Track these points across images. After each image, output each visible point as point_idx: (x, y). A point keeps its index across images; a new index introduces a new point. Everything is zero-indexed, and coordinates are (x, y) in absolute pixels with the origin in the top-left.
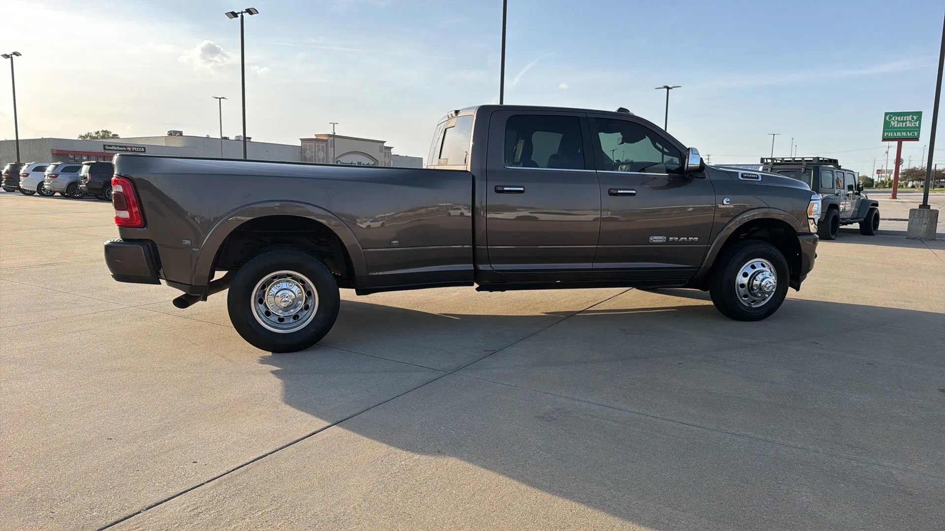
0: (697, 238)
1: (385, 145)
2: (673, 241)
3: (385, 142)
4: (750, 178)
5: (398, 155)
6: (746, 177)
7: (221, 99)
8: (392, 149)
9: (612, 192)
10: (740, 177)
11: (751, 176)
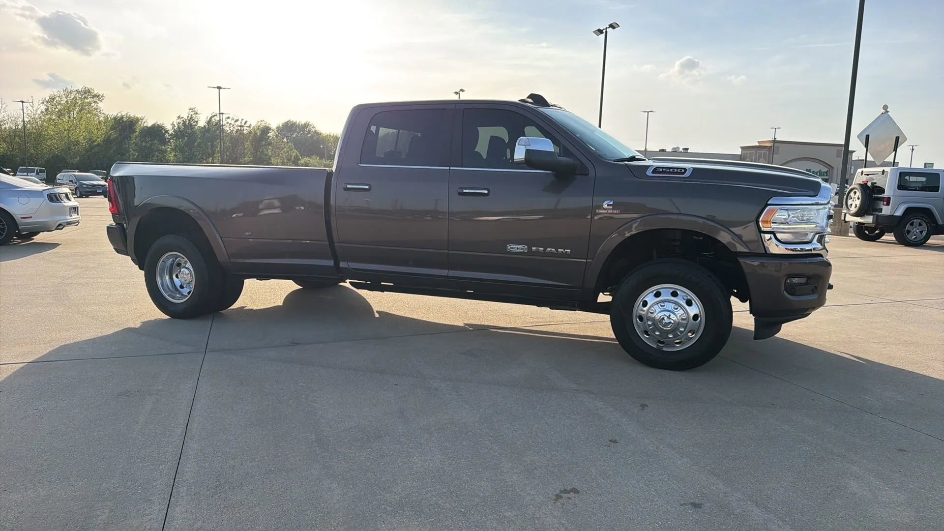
0: (569, 251)
2: (537, 252)
4: (670, 173)
6: (660, 173)
7: (649, 113)
9: (460, 191)
10: (649, 173)
11: (671, 170)
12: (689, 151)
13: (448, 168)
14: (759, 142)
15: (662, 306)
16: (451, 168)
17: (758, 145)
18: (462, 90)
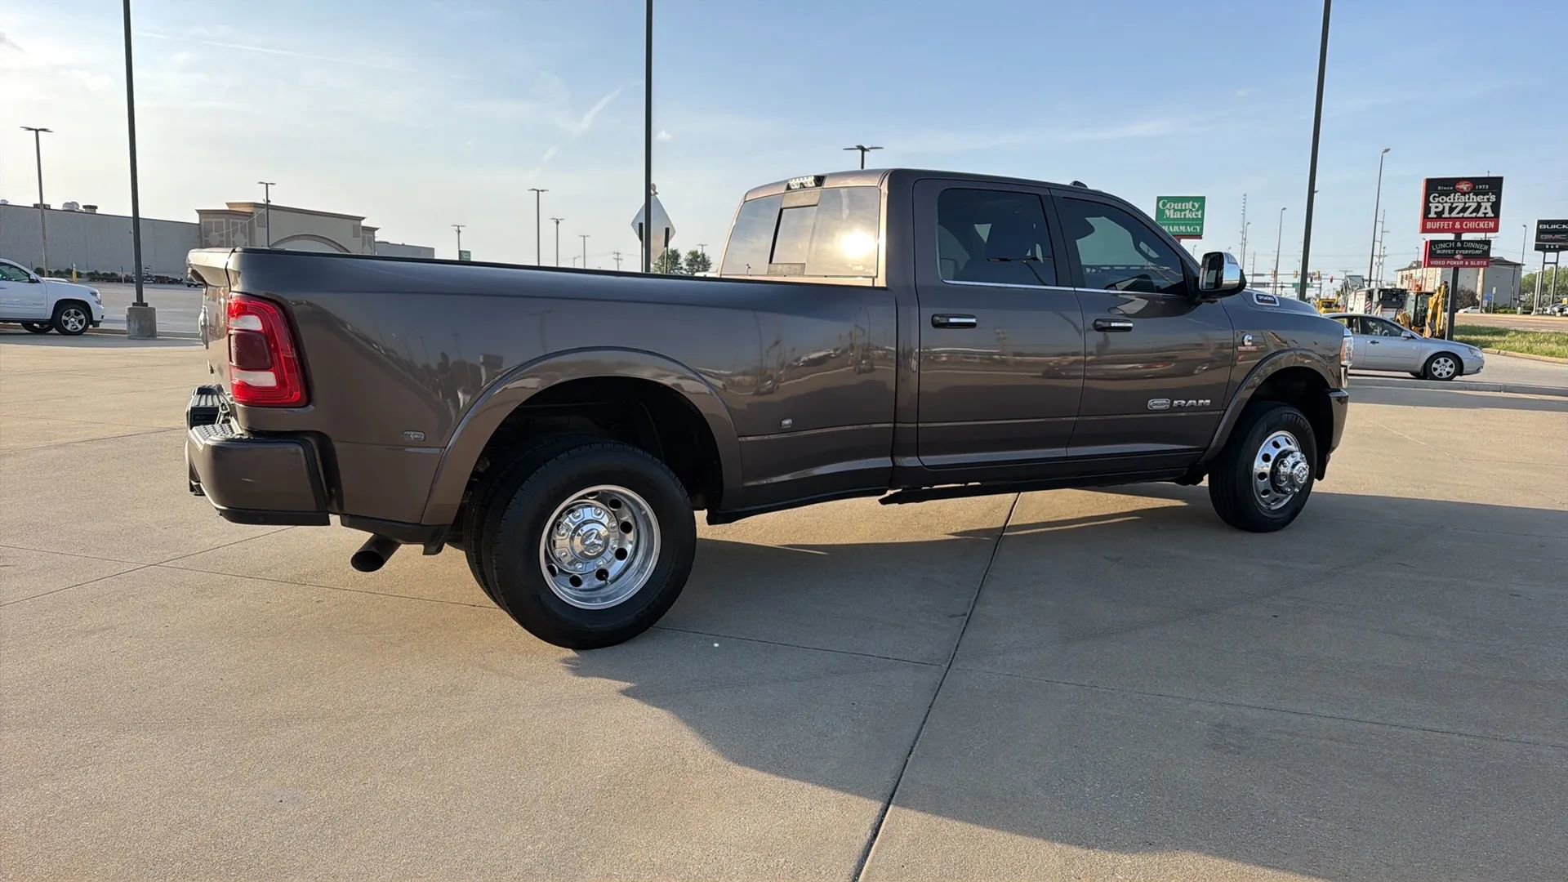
0: (1209, 401)
1: (364, 223)
2: (1179, 406)
3: (363, 218)
4: (1267, 301)
5: (387, 243)
6: (1262, 301)
7: (40, 132)
8: (376, 232)
9: (1100, 324)
10: (1256, 301)
11: (1267, 298)
12: (98, 211)
13: (1072, 289)
14: (228, 204)
16: (1077, 289)
17: (227, 208)
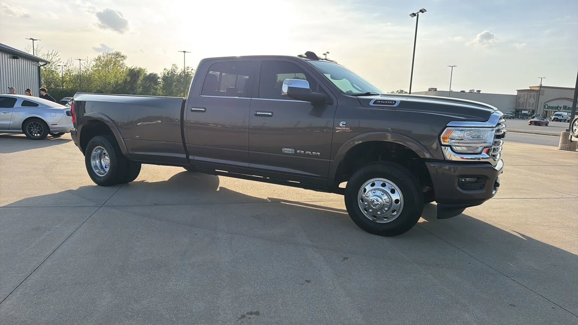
0: (319, 153)
2: (300, 153)
4: (385, 104)
6: (378, 104)
7: (453, 67)
9: (255, 113)
10: (371, 104)
11: (386, 102)
12: (481, 92)
13: (250, 98)
14: (530, 87)
15: (374, 193)
16: (252, 99)
17: (529, 89)
18: (328, 53)
